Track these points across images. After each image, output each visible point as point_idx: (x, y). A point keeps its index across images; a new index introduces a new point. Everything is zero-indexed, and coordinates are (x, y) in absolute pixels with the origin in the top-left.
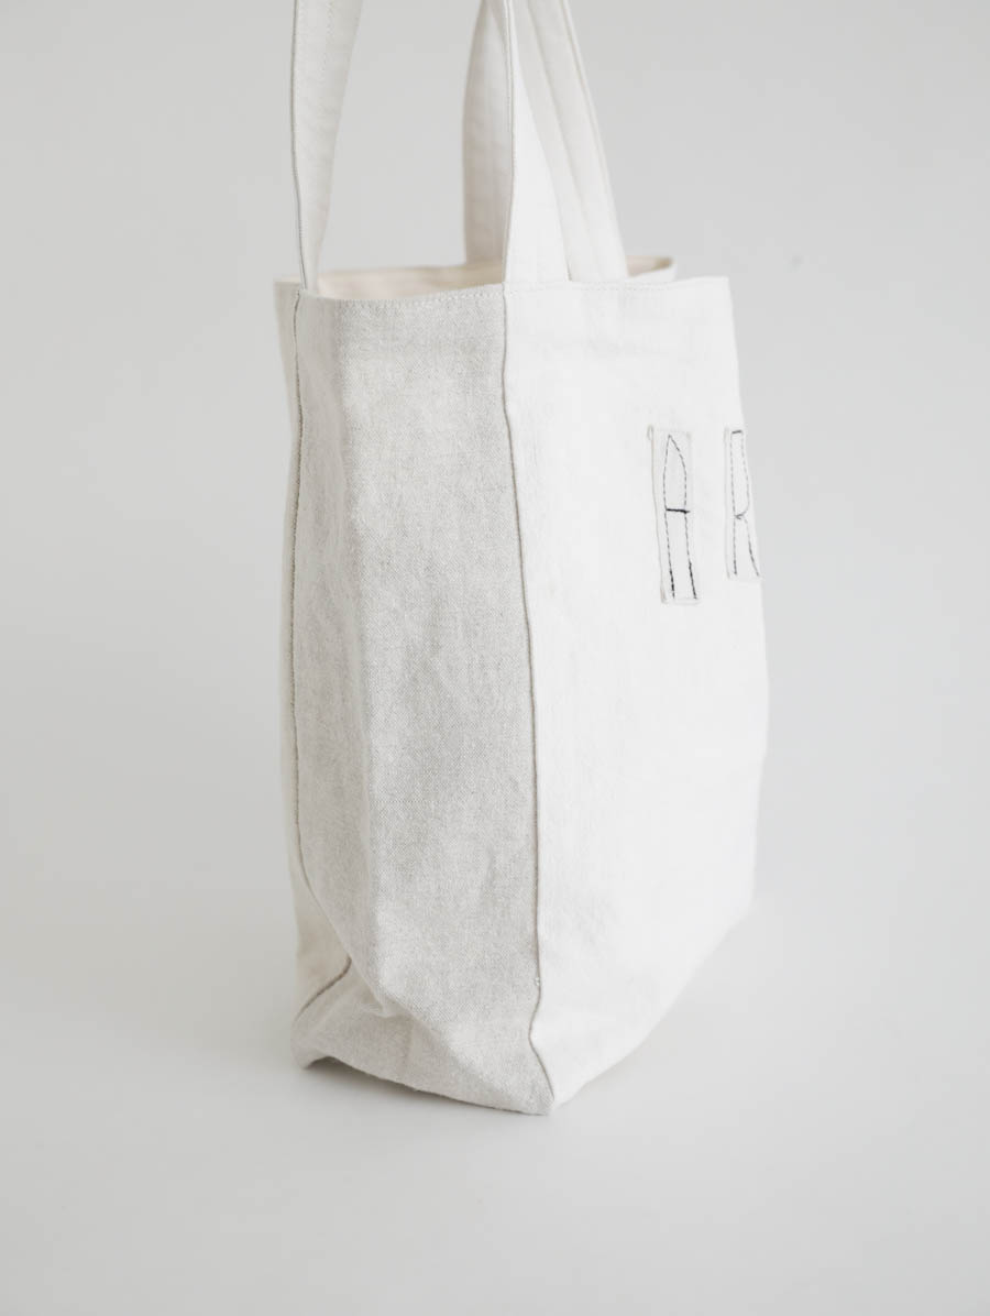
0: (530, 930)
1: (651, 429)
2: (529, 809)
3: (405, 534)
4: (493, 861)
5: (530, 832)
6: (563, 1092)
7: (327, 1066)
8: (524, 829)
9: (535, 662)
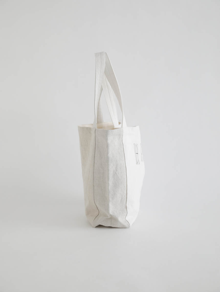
0: (125, 205)
1: (134, 144)
2: (126, 190)
3: (114, 157)
4: (122, 196)
5: (126, 193)
6: (131, 225)
7: (100, 226)
8: (125, 192)
9: (127, 172)
